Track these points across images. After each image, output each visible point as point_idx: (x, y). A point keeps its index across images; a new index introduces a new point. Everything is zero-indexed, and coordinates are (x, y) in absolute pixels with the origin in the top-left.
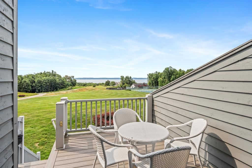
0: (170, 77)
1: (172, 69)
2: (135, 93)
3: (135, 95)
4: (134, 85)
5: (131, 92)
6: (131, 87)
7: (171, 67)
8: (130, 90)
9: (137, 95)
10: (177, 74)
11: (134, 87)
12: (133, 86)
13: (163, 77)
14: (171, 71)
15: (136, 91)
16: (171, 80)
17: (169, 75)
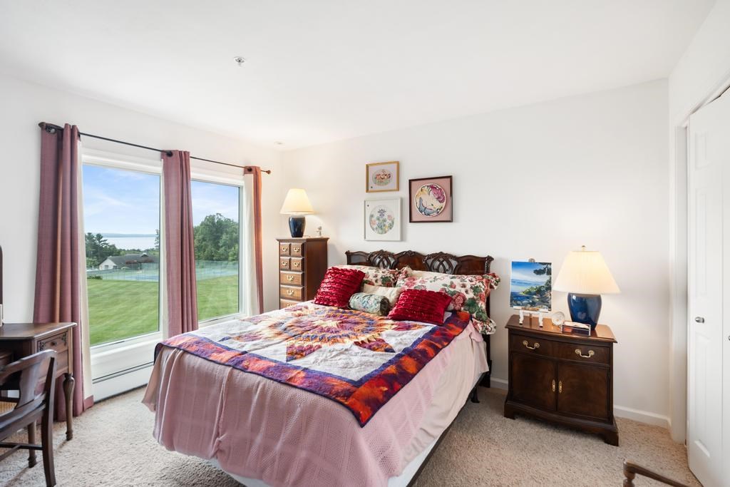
0: (218, 238)
1: (223, 219)
2: (114, 286)
3: (117, 295)
4: (113, 260)
5: (104, 283)
6: (102, 267)
7: (220, 215)
8: (98, 278)
9: (123, 293)
10: (233, 231)
11: (111, 268)
12: (109, 263)
13: (201, 237)
14: (220, 222)
15: (121, 278)
16: (220, 245)
17: (215, 234)
